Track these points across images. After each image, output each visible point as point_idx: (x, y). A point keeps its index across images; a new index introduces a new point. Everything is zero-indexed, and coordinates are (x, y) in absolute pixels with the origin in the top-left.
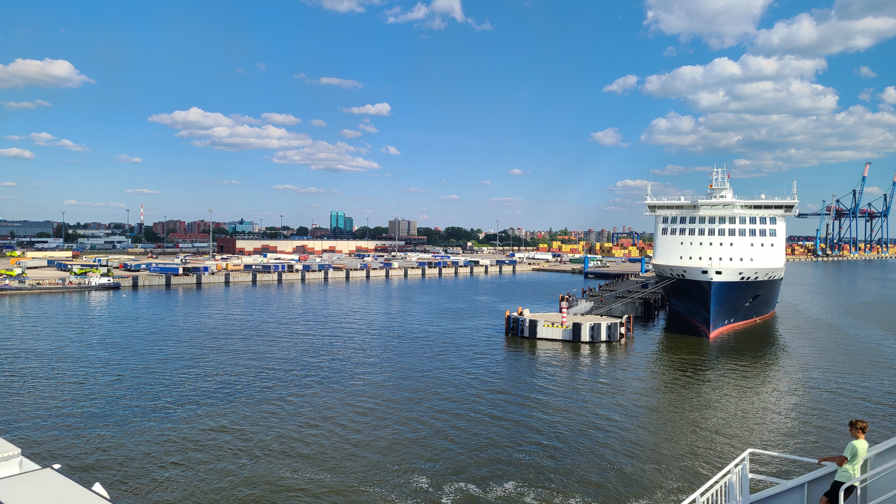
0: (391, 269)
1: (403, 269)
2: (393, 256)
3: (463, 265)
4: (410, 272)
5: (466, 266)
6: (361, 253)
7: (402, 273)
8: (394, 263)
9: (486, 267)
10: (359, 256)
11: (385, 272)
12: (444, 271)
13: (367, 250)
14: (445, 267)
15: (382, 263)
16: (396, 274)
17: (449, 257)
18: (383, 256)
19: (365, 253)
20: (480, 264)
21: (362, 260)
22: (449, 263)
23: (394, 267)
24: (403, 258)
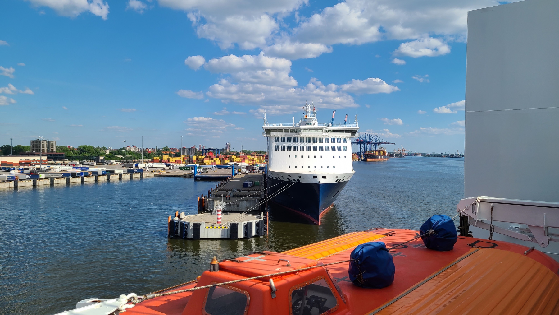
0: (38, 180)
1: (50, 179)
2: (37, 169)
3: (101, 174)
4: (56, 181)
5: (103, 175)
6: (6, 167)
7: (49, 182)
8: (40, 174)
9: (120, 175)
10: (5, 169)
11: (32, 182)
12: (86, 179)
13: (12, 164)
14: (87, 176)
15: (29, 175)
16: (44, 183)
17: (88, 169)
18: (28, 169)
19: (11, 167)
20: (115, 173)
21: (9, 173)
22: (90, 173)
23: (40, 178)
24: (47, 170)
